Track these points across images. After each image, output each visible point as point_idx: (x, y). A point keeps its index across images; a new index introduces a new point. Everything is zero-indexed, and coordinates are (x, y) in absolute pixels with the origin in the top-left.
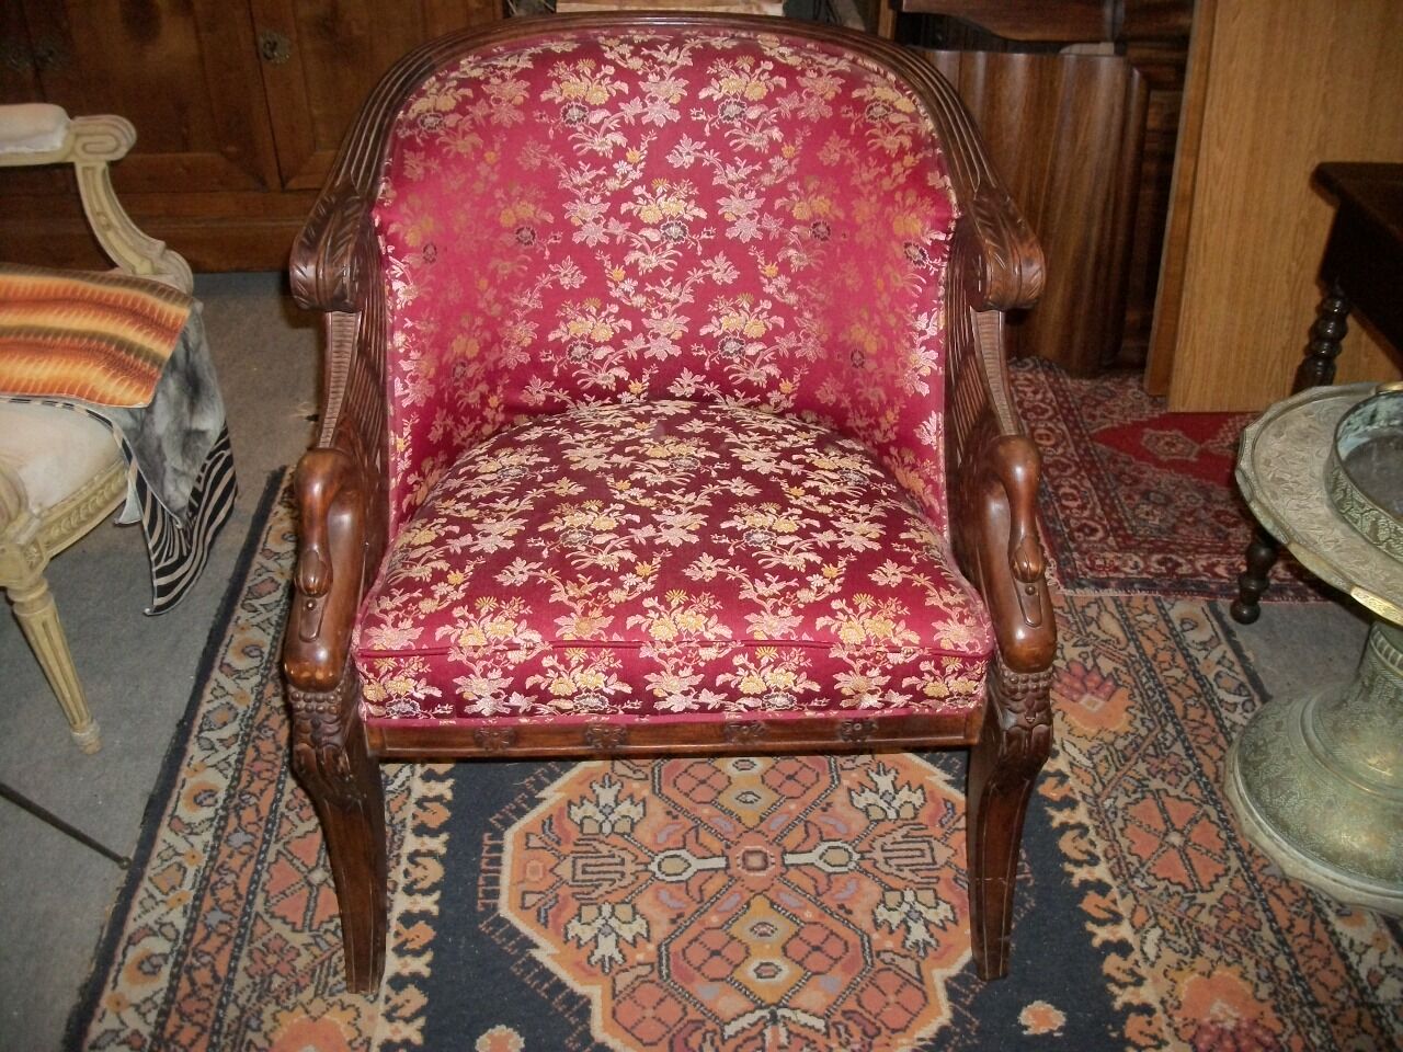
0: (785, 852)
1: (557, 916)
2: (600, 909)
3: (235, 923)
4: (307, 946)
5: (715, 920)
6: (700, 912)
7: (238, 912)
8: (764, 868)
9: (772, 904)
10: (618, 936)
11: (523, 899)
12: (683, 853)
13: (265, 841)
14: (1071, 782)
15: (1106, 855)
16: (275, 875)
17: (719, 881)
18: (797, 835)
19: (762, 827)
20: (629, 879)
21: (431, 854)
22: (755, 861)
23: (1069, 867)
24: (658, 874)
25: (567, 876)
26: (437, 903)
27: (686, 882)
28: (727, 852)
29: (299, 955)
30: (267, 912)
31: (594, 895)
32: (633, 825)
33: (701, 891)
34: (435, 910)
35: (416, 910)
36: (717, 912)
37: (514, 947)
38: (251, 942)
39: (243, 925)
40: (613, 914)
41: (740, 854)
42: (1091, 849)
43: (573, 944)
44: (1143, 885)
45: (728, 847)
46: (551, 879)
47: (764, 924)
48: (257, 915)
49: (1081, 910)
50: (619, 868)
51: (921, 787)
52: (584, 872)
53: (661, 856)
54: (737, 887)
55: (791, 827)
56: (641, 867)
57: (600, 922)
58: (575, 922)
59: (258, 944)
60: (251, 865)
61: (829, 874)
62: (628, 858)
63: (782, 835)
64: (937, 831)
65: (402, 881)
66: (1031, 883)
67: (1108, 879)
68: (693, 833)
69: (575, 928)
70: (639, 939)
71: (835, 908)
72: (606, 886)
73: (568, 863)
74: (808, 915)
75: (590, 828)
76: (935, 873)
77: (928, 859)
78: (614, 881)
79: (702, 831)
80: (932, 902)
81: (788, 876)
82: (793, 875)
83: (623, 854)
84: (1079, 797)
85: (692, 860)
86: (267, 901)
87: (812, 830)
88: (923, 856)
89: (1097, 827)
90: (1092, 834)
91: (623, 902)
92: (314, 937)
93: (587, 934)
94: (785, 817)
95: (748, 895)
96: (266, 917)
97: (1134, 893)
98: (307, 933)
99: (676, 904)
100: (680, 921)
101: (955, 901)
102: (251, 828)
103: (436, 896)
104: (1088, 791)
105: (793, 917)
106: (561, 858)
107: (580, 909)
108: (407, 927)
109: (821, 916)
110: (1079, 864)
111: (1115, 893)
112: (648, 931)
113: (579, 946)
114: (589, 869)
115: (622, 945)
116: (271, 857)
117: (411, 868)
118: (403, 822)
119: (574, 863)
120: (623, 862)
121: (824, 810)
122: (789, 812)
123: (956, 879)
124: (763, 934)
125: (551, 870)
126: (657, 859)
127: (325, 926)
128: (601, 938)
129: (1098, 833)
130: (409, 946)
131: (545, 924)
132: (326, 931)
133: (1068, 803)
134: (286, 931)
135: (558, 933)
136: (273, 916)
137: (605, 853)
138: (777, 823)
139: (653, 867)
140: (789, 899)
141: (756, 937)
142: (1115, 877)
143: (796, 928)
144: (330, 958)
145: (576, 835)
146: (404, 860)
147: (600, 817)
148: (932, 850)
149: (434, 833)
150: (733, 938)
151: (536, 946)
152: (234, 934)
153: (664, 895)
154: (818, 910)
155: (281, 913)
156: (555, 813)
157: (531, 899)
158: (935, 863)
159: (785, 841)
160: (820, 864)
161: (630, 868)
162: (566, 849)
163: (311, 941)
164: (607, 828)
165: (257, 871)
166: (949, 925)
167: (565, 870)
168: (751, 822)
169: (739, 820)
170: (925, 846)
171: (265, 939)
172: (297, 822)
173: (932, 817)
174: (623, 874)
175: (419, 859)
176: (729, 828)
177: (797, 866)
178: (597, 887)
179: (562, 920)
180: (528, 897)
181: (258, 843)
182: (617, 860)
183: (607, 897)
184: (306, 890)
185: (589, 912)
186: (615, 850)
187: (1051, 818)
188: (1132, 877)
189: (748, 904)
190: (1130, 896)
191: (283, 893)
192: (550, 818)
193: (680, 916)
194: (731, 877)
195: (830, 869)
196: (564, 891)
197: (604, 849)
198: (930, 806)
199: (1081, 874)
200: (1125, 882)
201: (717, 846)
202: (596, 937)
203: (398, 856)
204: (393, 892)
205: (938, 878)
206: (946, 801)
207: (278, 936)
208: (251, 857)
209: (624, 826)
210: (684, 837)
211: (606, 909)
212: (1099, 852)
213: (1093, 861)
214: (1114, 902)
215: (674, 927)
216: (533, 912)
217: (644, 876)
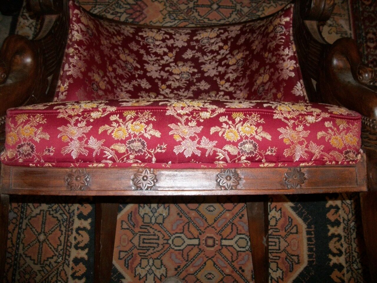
0: (222, 239)
1: (132, 263)
2: (148, 261)
3: (13, 259)
4: (39, 271)
5: (192, 270)
6: (186, 266)
7: (14, 253)
8: (213, 246)
9: (214, 264)
10: (155, 275)
11: (119, 254)
12: (182, 235)
13: (22, 218)
14: (341, 212)
15: (345, 252)
16: (26, 236)
17: (195, 250)
18: (228, 230)
19: (215, 225)
20: (161, 247)
21: (84, 229)
22: (210, 242)
23: (330, 256)
24: (172, 246)
25: (137, 244)
26: (87, 254)
27: (182, 250)
28: (200, 237)
29: (37, 275)
30: (24, 254)
31: (146, 254)
32: (164, 219)
33: (188, 255)
34: (86, 257)
35: (79, 257)
36: (193, 266)
37: (115, 278)
38: (19, 268)
39: (16, 260)
40: (153, 264)
41: (204, 238)
42: (341, 248)
43: (138, 277)
44: (356, 267)
45: (200, 234)
46: (131, 245)
47: (210, 274)
48: (21, 255)
49: (330, 277)
50: (157, 241)
51: (280, 209)
52: (144, 243)
53: (174, 236)
54: (202, 255)
55: (226, 226)
56: (166, 241)
57: (148, 267)
58: (139, 267)
59: (22, 269)
60: (17, 229)
61: (238, 252)
62: (161, 236)
63: (222, 230)
64: (283, 233)
65: (74, 242)
66: (314, 263)
67: (344, 264)
68: (187, 225)
69: (139, 270)
70: (163, 277)
71: (238, 269)
72: (151, 251)
73: (137, 237)
74: (227, 271)
75: (147, 220)
76: (278, 255)
77: (277, 248)
78: (154, 247)
79: (191, 224)
80: (275, 269)
81: (222, 251)
82: (224, 250)
83: (159, 234)
84: (342, 221)
85: (186, 239)
86: (24, 249)
87: (234, 228)
88: (275, 245)
89: (345, 237)
90: (343, 241)
91: (157, 259)
92: (42, 267)
93: (143, 273)
94: (224, 220)
95: (206, 259)
96: (24, 256)
97: (352, 271)
98: (39, 265)
99: (177, 261)
100: (179, 269)
101: (284, 270)
102: (16, 210)
103: (87, 250)
104: (346, 217)
105: (222, 272)
106: (134, 234)
107: (141, 260)
108: (76, 265)
109: (232, 272)
110: (334, 255)
111: (345, 270)
112: (166, 273)
113: (140, 279)
114: (145, 241)
115: (156, 279)
116: (24, 227)
117: (77, 235)
118: (73, 211)
119: (140, 237)
120: (158, 239)
121: (241, 218)
122: (226, 218)
123: (286, 258)
124: (209, 279)
125: (131, 241)
126: (172, 238)
127: (46, 262)
128: (148, 275)
129: (345, 240)
130: (77, 274)
131: (128, 267)
132: (46, 264)
133: (337, 223)
134: (31, 263)
135: (132, 272)
136: (26, 256)
137: (152, 233)
138: (221, 223)
139: (170, 242)
140: (221, 263)
141: (207, 280)
142: (347, 262)
143: (222, 277)
144: (48, 278)
145: (141, 223)
146: (74, 232)
147: (151, 214)
148: (280, 242)
149: (86, 218)
150: (198, 280)
151: (124, 278)
152: (13, 264)
153: (173, 257)
154: (231, 269)
155: (29, 255)
156: (133, 211)
157: (123, 254)
158: (279, 249)
159: (223, 233)
160: (235, 246)
161: (161, 241)
162: (137, 230)
163: (41, 269)
164: (153, 221)
165: (19, 233)
166: (280, 281)
167: (136, 241)
168: (210, 222)
169: (206, 220)
170: (277, 240)
171: (24, 267)
172: (33, 209)
173: (282, 226)
174: (158, 244)
175: (80, 232)
176: (202, 224)
177: (226, 246)
178: (148, 250)
179: (134, 266)
180: (122, 253)
181: (19, 218)
182: (156, 237)
183: (152, 255)
184: (38, 244)
185: (144, 262)
186: (156, 232)
187: (329, 230)
188: (353, 263)
189: (205, 263)
190: (350, 273)
191: (29, 245)
192: (131, 213)
193: (179, 267)
194: (200, 249)
195: (238, 249)
196: (135, 251)
197: (152, 231)
198: (283, 219)
199: (334, 260)
200: (350, 265)
201: (196, 233)
202: (146, 275)
203: (72, 229)
204: (70, 247)
205: (279, 257)
206: (289, 217)
207: (29, 265)
208: (17, 225)
209: (160, 220)
210: (183, 227)
211: (151, 262)
212: (343, 250)
213: (340, 254)
214: (344, 275)
215: (176, 272)
216: (123, 261)
217: (167, 246)
